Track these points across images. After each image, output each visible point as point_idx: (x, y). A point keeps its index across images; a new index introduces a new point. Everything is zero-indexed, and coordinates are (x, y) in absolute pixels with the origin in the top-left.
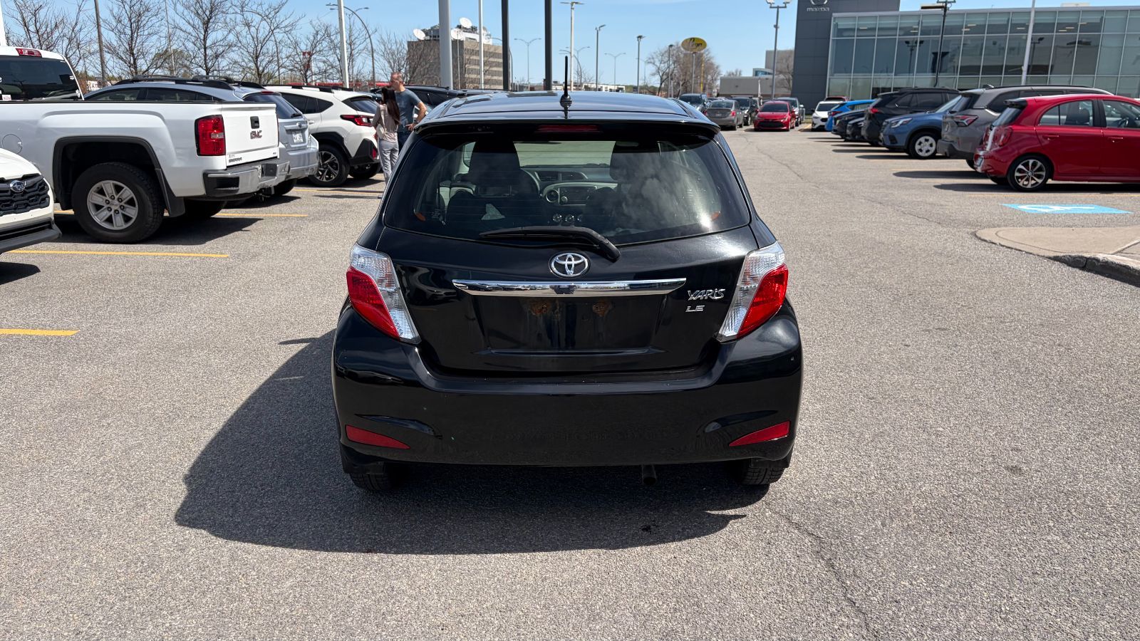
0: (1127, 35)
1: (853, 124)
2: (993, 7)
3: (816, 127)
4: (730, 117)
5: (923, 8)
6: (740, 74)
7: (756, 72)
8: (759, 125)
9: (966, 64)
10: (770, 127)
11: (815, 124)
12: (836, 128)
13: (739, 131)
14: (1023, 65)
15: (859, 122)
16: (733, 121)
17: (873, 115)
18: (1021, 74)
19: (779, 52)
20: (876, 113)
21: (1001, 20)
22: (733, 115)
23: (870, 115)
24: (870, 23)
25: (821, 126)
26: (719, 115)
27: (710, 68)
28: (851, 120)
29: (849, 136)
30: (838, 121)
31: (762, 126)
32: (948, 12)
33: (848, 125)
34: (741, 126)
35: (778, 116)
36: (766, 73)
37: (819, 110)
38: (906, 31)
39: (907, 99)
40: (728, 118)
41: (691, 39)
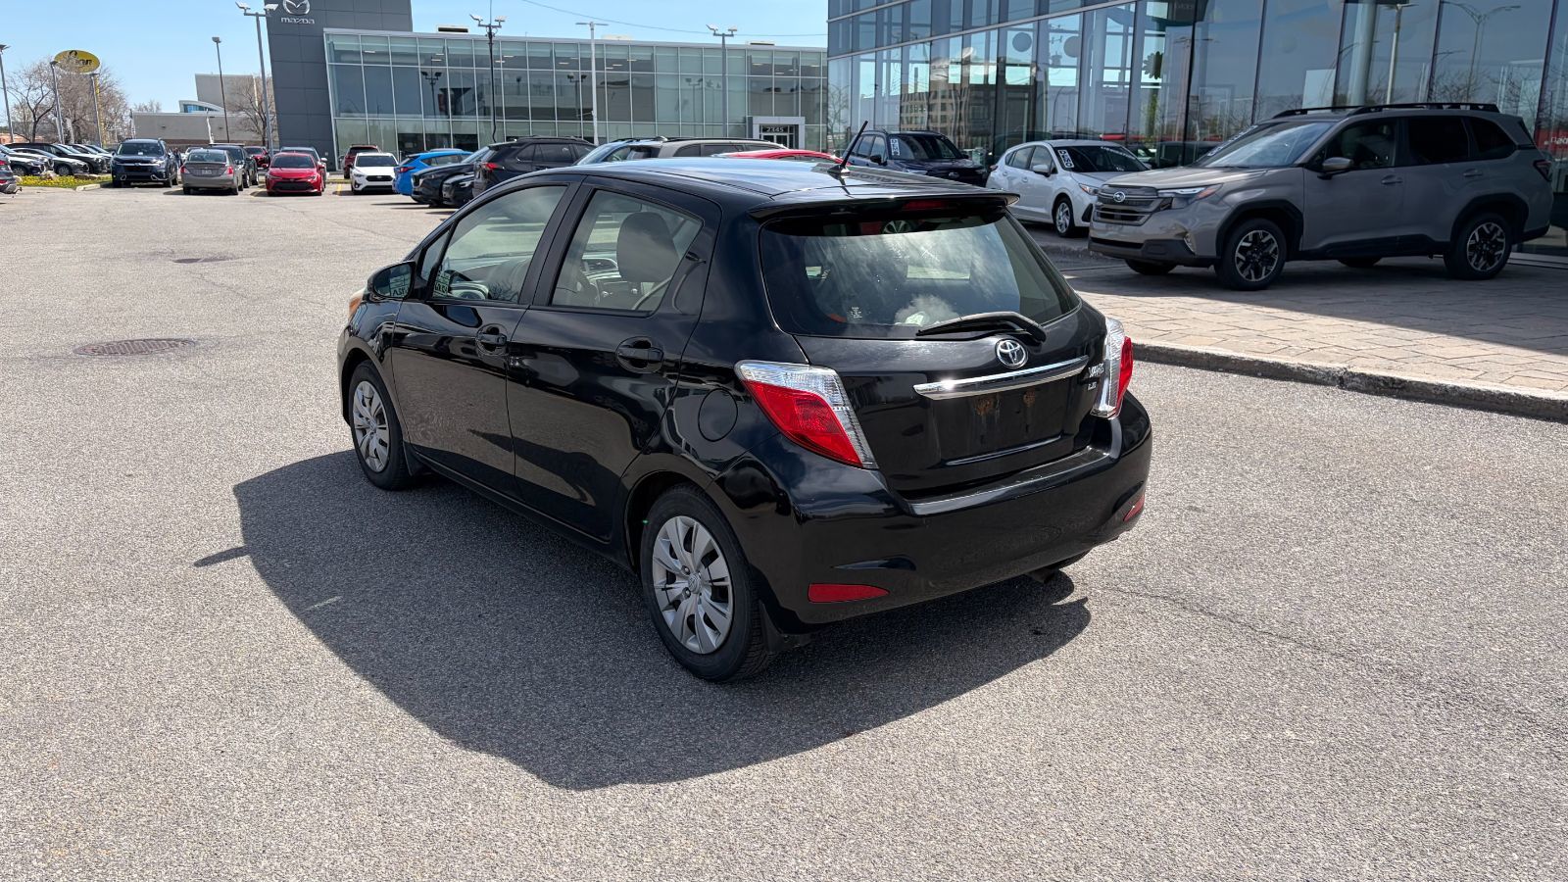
0: (729, 77)
1: (453, 184)
2: (528, 36)
3: (360, 188)
4: (226, 175)
5: (441, 30)
6: (158, 108)
7: (186, 107)
8: (273, 188)
9: (513, 105)
10: (294, 189)
11: (359, 185)
12: (417, 189)
13: (245, 195)
14: (592, 109)
15: (461, 181)
16: (232, 181)
17: (490, 172)
18: (592, 120)
19: (227, 77)
20: (494, 169)
21: (544, 52)
22: (231, 173)
23: (485, 171)
24: (380, 46)
25: (367, 187)
26: (207, 172)
27: (111, 100)
28: (447, 178)
29: (448, 200)
30: (421, 181)
31: (281, 189)
32: (493, 39)
33: (444, 186)
34: (241, 189)
35: (303, 174)
36: (201, 108)
37: (359, 165)
38: (428, 59)
39: (528, 151)
40: (223, 177)
41: (71, 52)
